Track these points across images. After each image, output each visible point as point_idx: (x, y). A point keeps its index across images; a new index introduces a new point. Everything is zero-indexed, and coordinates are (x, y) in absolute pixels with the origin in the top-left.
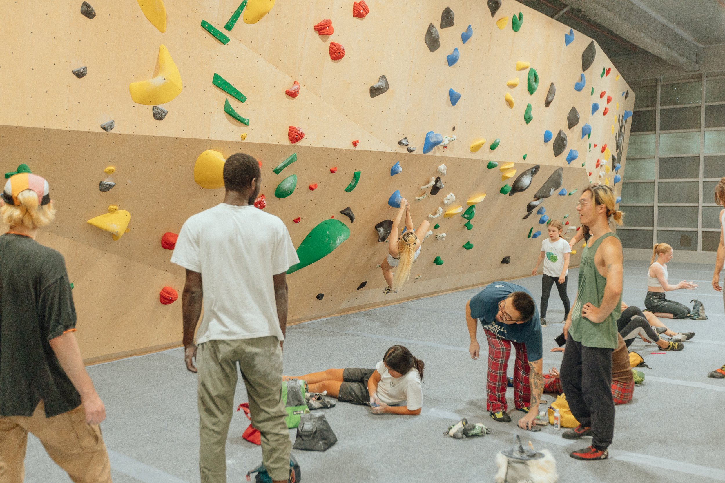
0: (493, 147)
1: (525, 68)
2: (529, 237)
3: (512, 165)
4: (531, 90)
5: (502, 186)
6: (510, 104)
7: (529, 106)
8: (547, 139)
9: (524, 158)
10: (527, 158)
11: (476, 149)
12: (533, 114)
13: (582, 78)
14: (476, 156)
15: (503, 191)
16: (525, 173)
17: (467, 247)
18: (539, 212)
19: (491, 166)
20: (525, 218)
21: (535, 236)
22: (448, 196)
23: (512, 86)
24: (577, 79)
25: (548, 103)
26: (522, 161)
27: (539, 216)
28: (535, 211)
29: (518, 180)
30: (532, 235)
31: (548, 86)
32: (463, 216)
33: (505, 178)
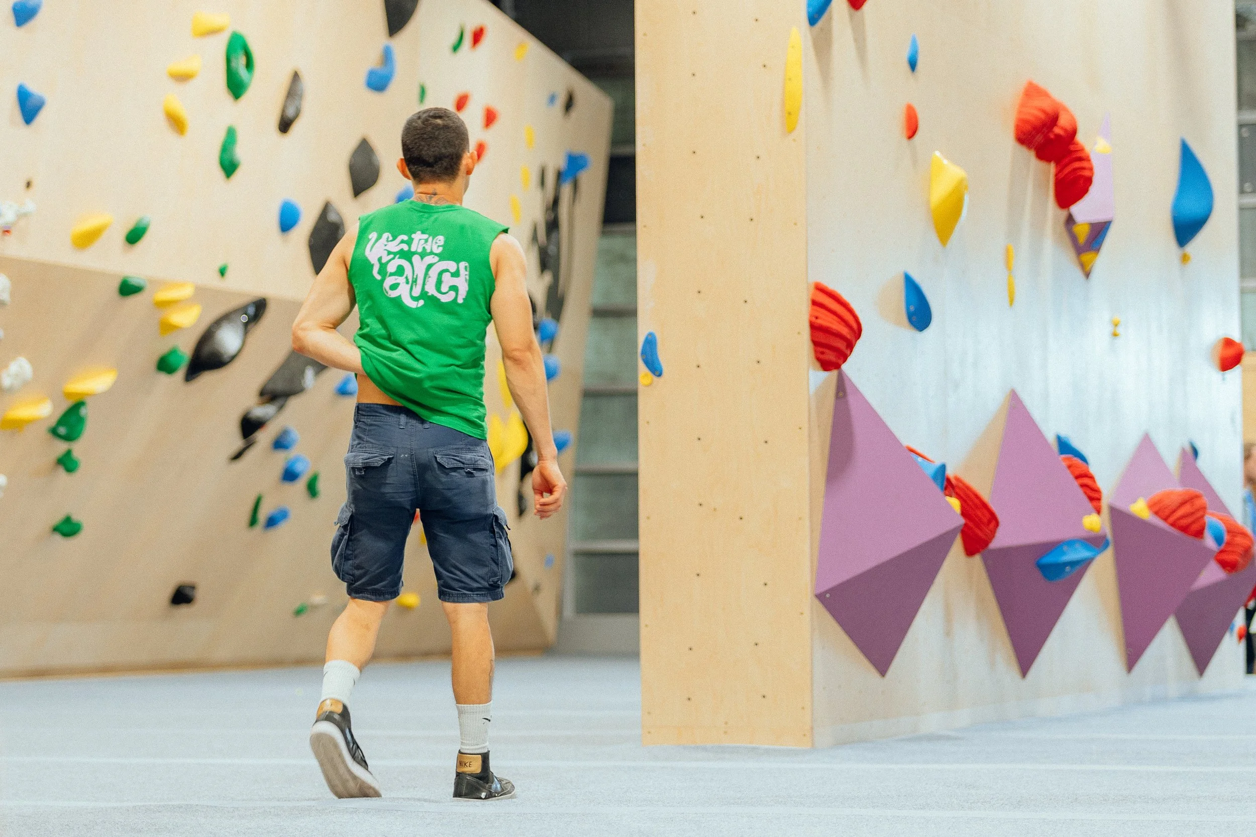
0: (134, 237)
1: (213, 32)
2: (253, 521)
3: (187, 292)
4: (236, 87)
5: (161, 349)
6: (176, 124)
7: (231, 134)
8: (287, 222)
9: (222, 272)
10: (228, 274)
11: (85, 240)
12: (241, 152)
13: (387, 57)
14: (88, 260)
15: (164, 365)
16: (225, 318)
17: (66, 529)
18: (280, 444)
19: (127, 289)
20: (238, 456)
21: (272, 522)
22: (14, 367)
23: (182, 78)
24: (371, 60)
25: (285, 125)
26: (215, 282)
27: (280, 459)
28: (264, 437)
29: (207, 337)
30: (263, 516)
31: (284, 82)
32: (54, 432)
33: (167, 328)
